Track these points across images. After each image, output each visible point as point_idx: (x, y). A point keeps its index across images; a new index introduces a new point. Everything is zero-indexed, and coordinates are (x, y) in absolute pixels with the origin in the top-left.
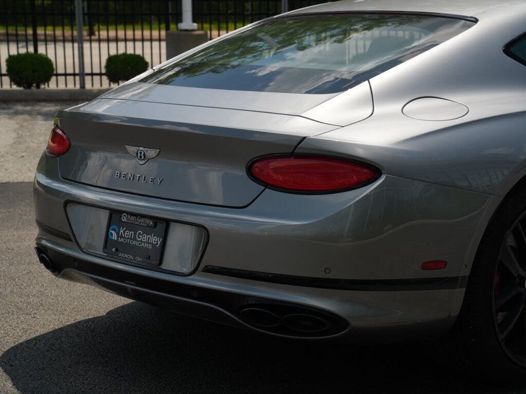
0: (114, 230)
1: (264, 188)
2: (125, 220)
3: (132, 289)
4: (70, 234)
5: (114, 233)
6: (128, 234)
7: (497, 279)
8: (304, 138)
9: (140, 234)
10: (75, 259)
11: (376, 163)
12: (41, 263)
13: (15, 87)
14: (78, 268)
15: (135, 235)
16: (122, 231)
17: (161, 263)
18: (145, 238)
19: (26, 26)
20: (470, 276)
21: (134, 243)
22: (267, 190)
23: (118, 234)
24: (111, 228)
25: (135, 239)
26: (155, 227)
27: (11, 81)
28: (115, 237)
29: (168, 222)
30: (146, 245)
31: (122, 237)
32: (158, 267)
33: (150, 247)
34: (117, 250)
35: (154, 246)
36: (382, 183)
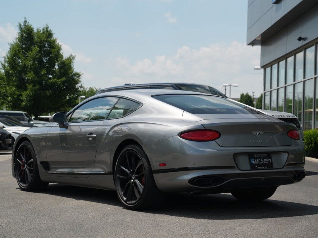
2: (256, 156)
4: (235, 166)
6: (258, 160)
9: (262, 160)
15: (261, 160)
16: (255, 160)
17: (273, 166)
18: (265, 160)
21: (261, 163)
23: (254, 161)
28: (254, 162)
30: (266, 162)
31: (256, 162)
32: (272, 168)
35: (269, 162)
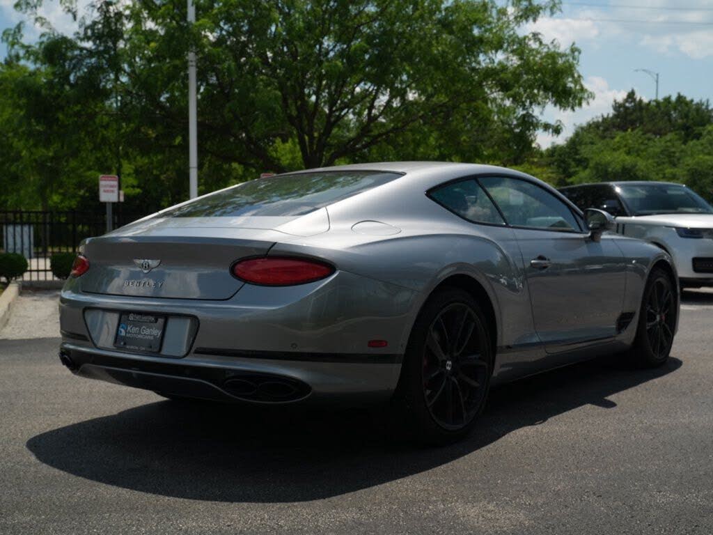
0: (122, 328)
1: (243, 283)
3: (137, 374)
4: (87, 335)
5: (122, 330)
6: (135, 330)
7: (425, 363)
8: (276, 243)
9: (144, 329)
10: (90, 355)
11: (332, 262)
12: (64, 364)
13: (56, 279)
14: (94, 363)
15: (140, 330)
16: (129, 328)
17: (160, 349)
18: (148, 331)
19: (67, 246)
20: (405, 355)
21: (139, 336)
22: (246, 285)
23: (126, 331)
24: (121, 326)
25: (140, 333)
26: (156, 322)
27: (54, 274)
28: (123, 333)
29: (166, 316)
30: (149, 337)
31: (129, 333)
32: (158, 353)
33: (152, 338)
34: (125, 344)
35: (155, 337)
36: (336, 277)
